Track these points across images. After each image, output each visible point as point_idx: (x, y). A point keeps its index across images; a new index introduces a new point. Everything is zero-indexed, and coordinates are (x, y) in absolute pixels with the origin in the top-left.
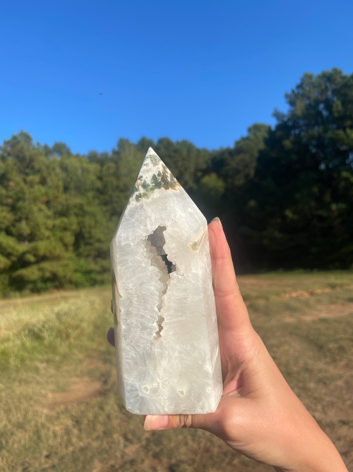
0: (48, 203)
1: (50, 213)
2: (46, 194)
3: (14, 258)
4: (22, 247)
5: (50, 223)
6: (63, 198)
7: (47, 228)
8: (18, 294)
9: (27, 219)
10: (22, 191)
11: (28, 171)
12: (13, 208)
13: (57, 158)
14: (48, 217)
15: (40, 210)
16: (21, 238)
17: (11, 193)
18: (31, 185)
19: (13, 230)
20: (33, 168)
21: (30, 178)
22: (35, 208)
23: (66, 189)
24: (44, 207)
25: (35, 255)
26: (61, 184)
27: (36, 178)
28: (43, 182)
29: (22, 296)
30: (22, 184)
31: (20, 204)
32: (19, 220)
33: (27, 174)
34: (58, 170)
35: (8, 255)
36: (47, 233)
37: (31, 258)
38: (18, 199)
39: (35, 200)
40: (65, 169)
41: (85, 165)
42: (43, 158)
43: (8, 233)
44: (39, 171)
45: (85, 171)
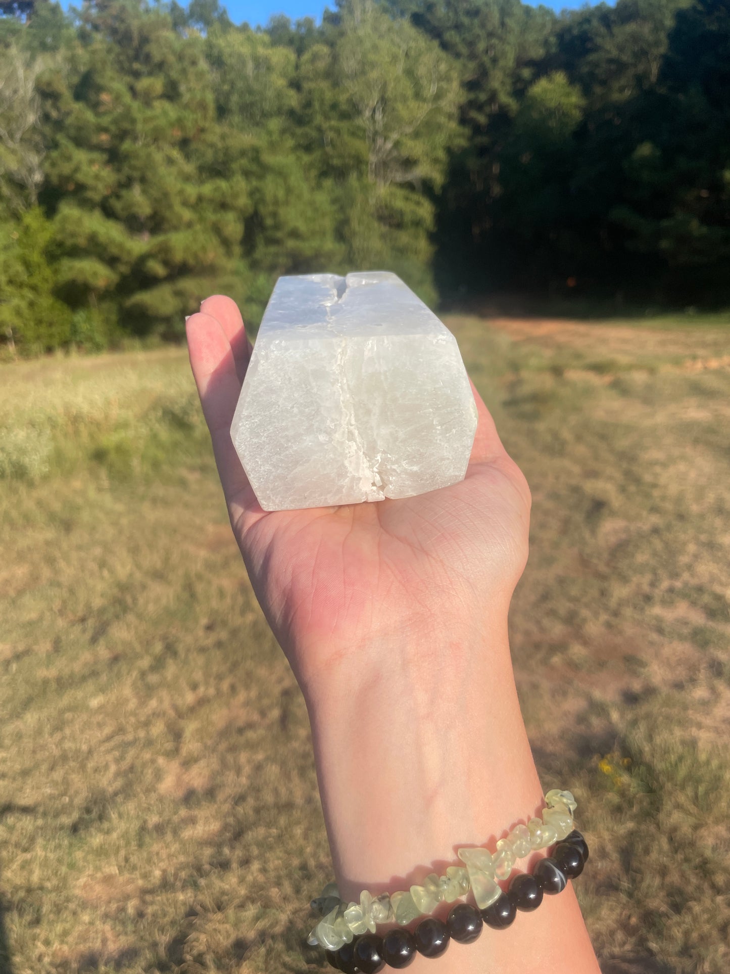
0: (184, 144)
1: (189, 168)
2: (180, 122)
3: (124, 269)
4: (140, 245)
5: (192, 191)
6: (215, 132)
7: (185, 204)
8: (137, 343)
9: (143, 180)
10: (127, 116)
11: (136, 66)
12: (114, 157)
13: (198, 33)
14: (187, 178)
15: (170, 161)
16: (134, 224)
17: (106, 121)
18: (147, 100)
19: (117, 205)
20: (148, 58)
21: (144, 83)
22: (158, 157)
23: (222, 111)
24: (176, 154)
25: (166, 263)
26: (210, 97)
27: (157, 84)
28: (171, 93)
29: (146, 348)
30: (127, 98)
31: (126, 146)
32: (127, 184)
33: (137, 75)
34: (203, 65)
35: (112, 261)
36: (187, 215)
37: (156, 268)
38: (122, 135)
39: (157, 137)
40: (217, 61)
41: (261, 51)
42: (168, 34)
43: (109, 213)
44: (161, 66)
45: (262, 64)
